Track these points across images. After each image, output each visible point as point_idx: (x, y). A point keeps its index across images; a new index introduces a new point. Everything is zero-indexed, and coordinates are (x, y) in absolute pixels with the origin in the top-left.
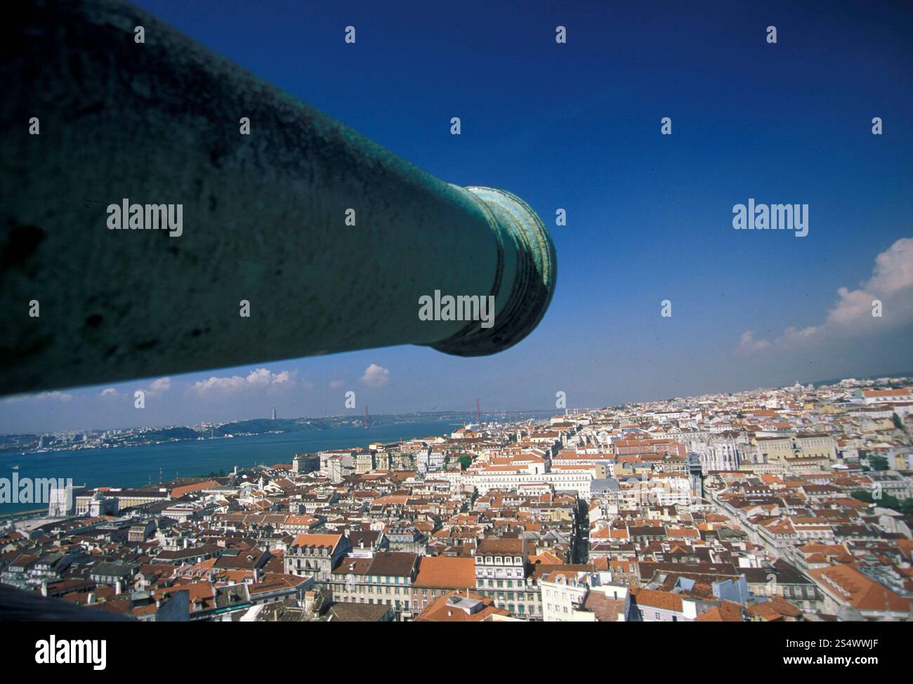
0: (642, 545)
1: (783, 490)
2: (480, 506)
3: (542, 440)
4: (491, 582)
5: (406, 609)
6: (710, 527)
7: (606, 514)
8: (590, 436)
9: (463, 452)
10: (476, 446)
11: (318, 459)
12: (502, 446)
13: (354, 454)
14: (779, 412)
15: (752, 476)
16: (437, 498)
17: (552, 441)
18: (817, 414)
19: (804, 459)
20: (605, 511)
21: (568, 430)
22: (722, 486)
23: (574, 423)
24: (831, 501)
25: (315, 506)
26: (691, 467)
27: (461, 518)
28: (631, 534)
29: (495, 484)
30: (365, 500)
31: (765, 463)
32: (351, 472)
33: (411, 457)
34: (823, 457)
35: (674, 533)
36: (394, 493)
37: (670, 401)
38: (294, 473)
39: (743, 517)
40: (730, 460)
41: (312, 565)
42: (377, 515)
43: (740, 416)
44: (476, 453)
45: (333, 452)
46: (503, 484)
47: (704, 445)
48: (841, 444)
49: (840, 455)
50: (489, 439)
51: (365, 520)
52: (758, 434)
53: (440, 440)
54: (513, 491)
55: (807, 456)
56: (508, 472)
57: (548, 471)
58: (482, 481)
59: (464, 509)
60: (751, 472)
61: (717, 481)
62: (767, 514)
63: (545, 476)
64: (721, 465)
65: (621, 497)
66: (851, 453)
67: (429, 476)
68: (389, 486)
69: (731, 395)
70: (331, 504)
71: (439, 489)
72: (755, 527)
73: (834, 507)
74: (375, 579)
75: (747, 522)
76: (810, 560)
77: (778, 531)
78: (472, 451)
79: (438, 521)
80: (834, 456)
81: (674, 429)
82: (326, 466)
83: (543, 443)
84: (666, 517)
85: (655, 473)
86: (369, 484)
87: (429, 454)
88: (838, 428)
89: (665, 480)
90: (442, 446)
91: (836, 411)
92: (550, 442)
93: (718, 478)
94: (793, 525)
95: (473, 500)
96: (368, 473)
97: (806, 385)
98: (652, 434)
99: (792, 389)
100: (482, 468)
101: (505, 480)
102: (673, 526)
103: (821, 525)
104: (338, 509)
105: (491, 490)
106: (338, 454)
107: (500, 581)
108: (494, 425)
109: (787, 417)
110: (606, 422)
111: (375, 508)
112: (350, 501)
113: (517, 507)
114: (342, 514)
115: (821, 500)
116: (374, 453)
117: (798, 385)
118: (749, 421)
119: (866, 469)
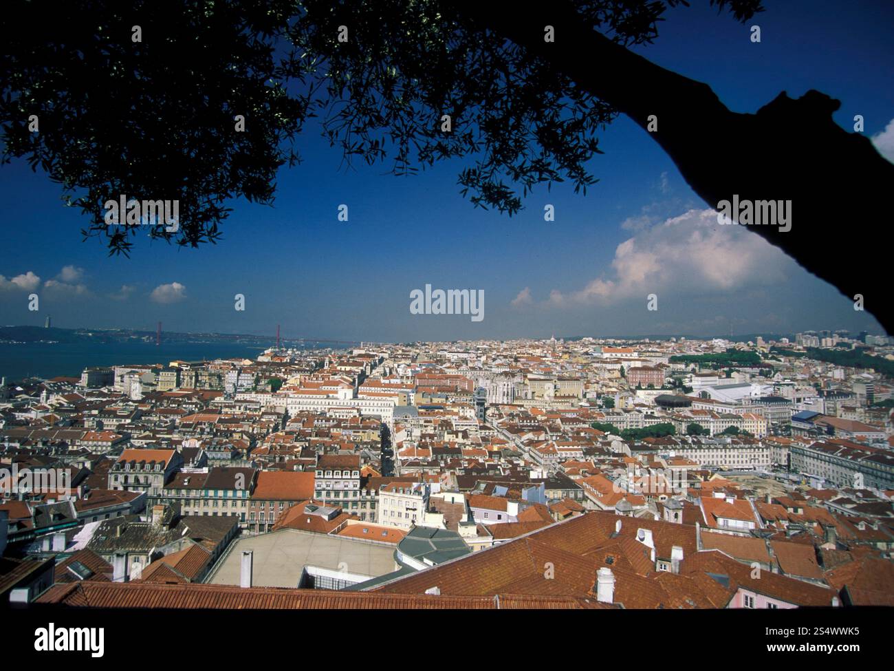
0: (446, 463)
1: (546, 421)
2: (291, 426)
3: (348, 368)
5: (244, 520)
6: (495, 448)
7: (411, 436)
8: (393, 368)
9: (273, 375)
10: (286, 370)
11: (113, 374)
12: (311, 372)
13: (156, 371)
14: (544, 359)
15: (523, 409)
16: (249, 418)
17: (358, 370)
18: (571, 363)
19: (561, 397)
20: (410, 434)
21: (371, 360)
22: (500, 416)
23: (377, 356)
24: (579, 430)
25: (115, 422)
26: (479, 400)
27: (277, 437)
28: (433, 453)
29: (305, 406)
30: (172, 417)
31: (533, 399)
32: (151, 389)
33: (219, 377)
34: (573, 397)
35: (468, 453)
36: (202, 412)
37: (453, 343)
38: (83, 387)
39: (518, 441)
40: (508, 395)
41: (142, 481)
42: (189, 432)
43: (515, 360)
44: (286, 377)
45: (131, 368)
46: (312, 407)
47: (489, 381)
48: (587, 388)
49: (585, 396)
50: (296, 364)
51: (175, 437)
52: (530, 376)
53: (247, 362)
54: (323, 413)
55: (562, 395)
56: (318, 396)
57: (355, 396)
58: (294, 404)
60: (522, 406)
61: (497, 412)
62: (536, 439)
63: (353, 402)
64: (500, 399)
65: (422, 422)
66: (591, 395)
67: (239, 397)
68: (196, 404)
69: (502, 342)
70: (133, 420)
71: (249, 409)
72: (527, 449)
73: (582, 434)
74: (211, 493)
75: (521, 445)
77: (546, 451)
78: (282, 375)
79: (254, 439)
80: (581, 396)
81: (464, 367)
82: (122, 381)
83: (350, 371)
84: (460, 440)
85: (449, 403)
86: (174, 402)
87: (239, 375)
88: (585, 375)
89: (456, 410)
90: (251, 368)
91: (584, 362)
92: (357, 371)
93: (498, 409)
94: (556, 447)
95: (284, 422)
96: (171, 390)
97: (558, 339)
98: (447, 370)
99: (548, 342)
100: (292, 391)
101: (316, 404)
102: (467, 447)
103: (576, 447)
104: (143, 426)
105: (301, 411)
106: (136, 370)
107: (337, 493)
108: (293, 352)
109: (550, 364)
110: (405, 357)
111: (185, 426)
112: (154, 418)
113: (329, 428)
114: (150, 431)
115: (572, 429)
116: (177, 370)
117: (553, 339)
118: (523, 364)
119: (600, 407)
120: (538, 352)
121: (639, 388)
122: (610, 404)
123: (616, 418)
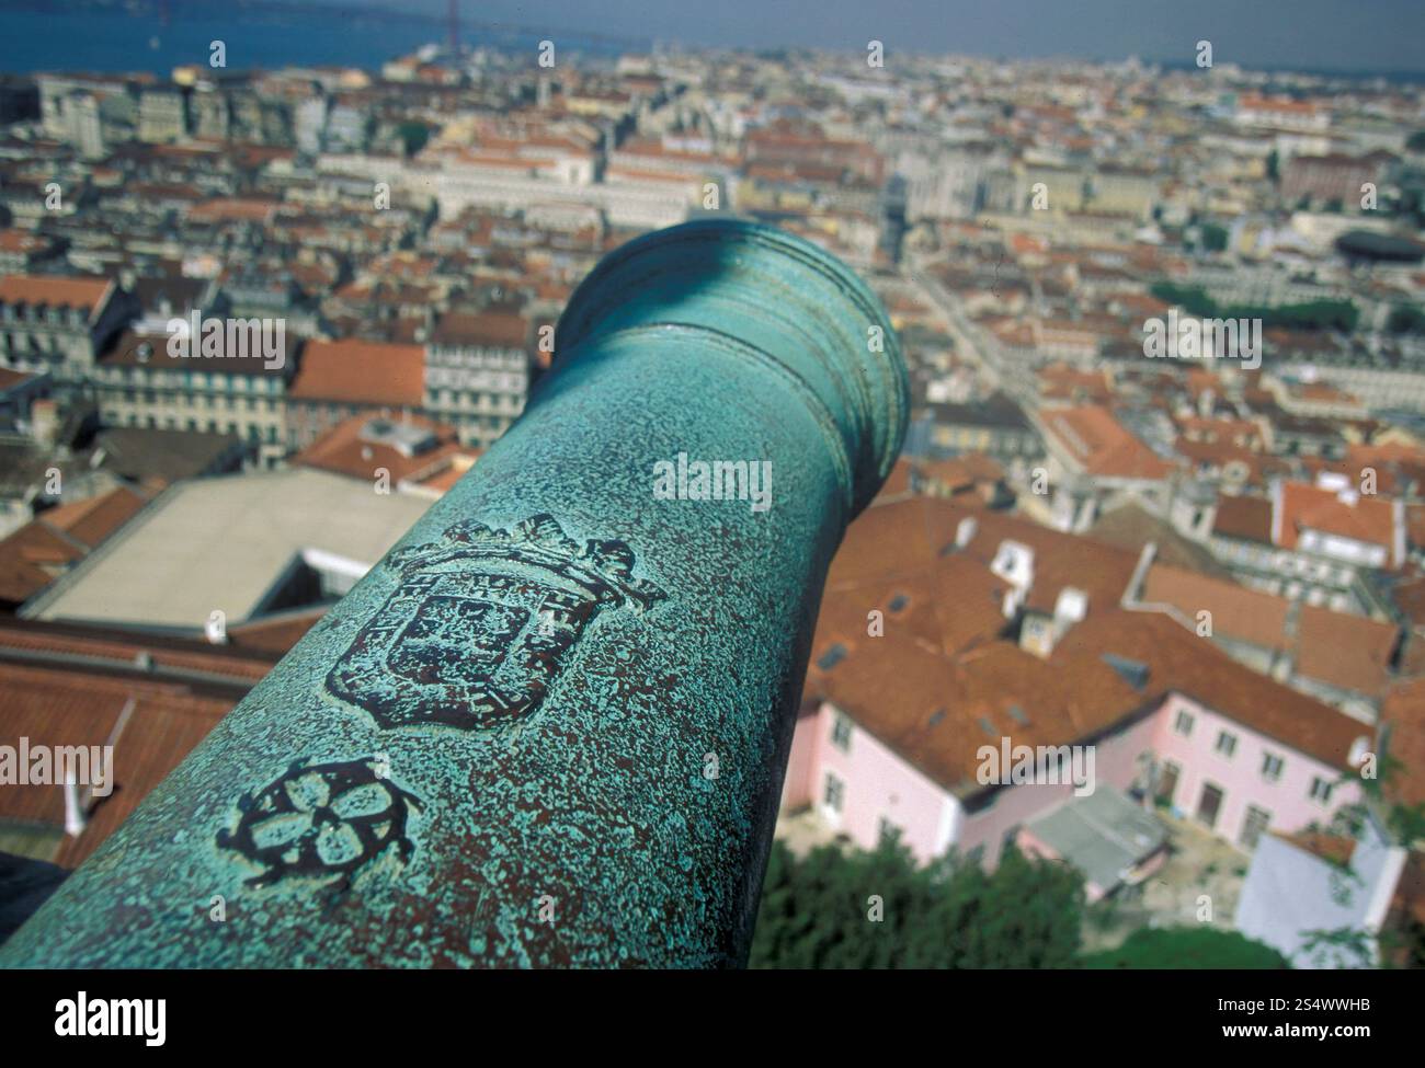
1: (1043, 269)
2: (441, 240)
3: (595, 107)
4: (456, 395)
5: (273, 441)
8: (700, 113)
9: (410, 113)
10: (444, 103)
11: (38, 94)
12: (504, 111)
13: (135, 90)
15: (993, 236)
16: (344, 216)
17: (615, 112)
18: (1147, 131)
21: (652, 91)
22: (936, 247)
24: (1113, 297)
25: (38, 210)
26: (889, 204)
27: (398, 263)
29: (478, 196)
30: (169, 205)
32: (127, 134)
33: (284, 113)
34: (1127, 216)
36: (241, 195)
39: (958, 310)
40: (965, 198)
41: (46, 346)
42: (199, 241)
43: (1009, 111)
44: (441, 121)
45: (79, 80)
46: (495, 197)
47: (923, 162)
48: (1167, 193)
49: (1157, 214)
50: (474, 91)
51: (170, 250)
52: (1030, 156)
53: (356, 79)
54: (519, 215)
56: (510, 172)
57: (599, 175)
58: (451, 186)
59: (407, 242)
60: (994, 228)
61: (930, 238)
62: (1000, 309)
63: (590, 189)
64: (945, 205)
66: (1176, 214)
67: (328, 163)
68: (227, 176)
69: (1004, 63)
71: (349, 195)
72: (973, 329)
73: (1114, 309)
75: (962, 320)
76: (1049, 395)
77: (1012, 341)
78: (431, 115)
79: (347, 265)
80: (1146, 215)
81: (874, 121)
82: (59, 113)
83: (598, 115)
85: (817, 208)
86: (177, 170)
87: (329, 110)
88: (1172, 165)
89: (831, 224)
90: (360, 95)
91: (1181, 130)
92: (612, 114)
93: (933, 232)
94: (1039, 333)
95: (427, 227)
96: (172, 140)
97: (1148, 66)
98: (829, 127)
99: (1119, 70)
100: (452, 156)
101: (504, 189)
103: (1086, 337)
104: (100, 222)
105: (469, 207)
106: (93, 86)
107: (475, 396)
108: (486, 57)
109: (1092, 129)
110: (740, 85)
111: (194, 228)
112: (129, 205)
113: (523, 250)
115: (1097, 293)
116: (187, 92)
117: (1133, 62)
118: (1021, 124)
119: (1189, 247)
120: (1074, 95)
121: (1304, 206)
122: (1216, 239)
123: (1215, 276)
